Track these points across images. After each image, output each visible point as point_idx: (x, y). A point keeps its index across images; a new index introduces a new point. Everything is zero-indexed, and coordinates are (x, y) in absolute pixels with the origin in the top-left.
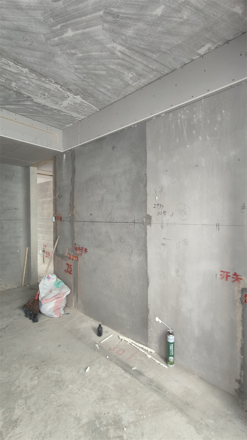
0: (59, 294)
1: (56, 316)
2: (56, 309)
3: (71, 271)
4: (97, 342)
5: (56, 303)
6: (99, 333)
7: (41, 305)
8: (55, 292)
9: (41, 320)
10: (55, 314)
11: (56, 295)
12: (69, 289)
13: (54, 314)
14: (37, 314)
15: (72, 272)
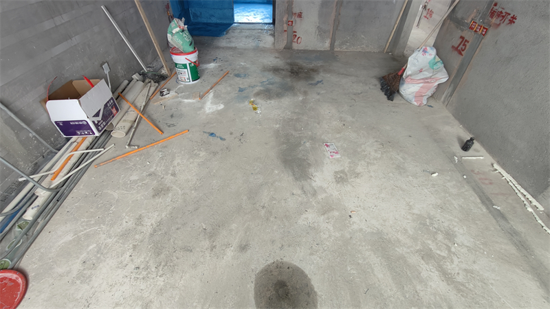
0: (430, 78)
1: (415, 103)
2: (419, 96)
3: (463, 50)
4: (458, 155)
5: (421, 87)
6: (466, 146)
7: (403, 84)
8: (426, 74)
9: (397, 100)
10: (415, 101)
11: (427, 79)
12: (447, 76)
13: (413, 100)
14: (394, 93)
15: (463, 53)
